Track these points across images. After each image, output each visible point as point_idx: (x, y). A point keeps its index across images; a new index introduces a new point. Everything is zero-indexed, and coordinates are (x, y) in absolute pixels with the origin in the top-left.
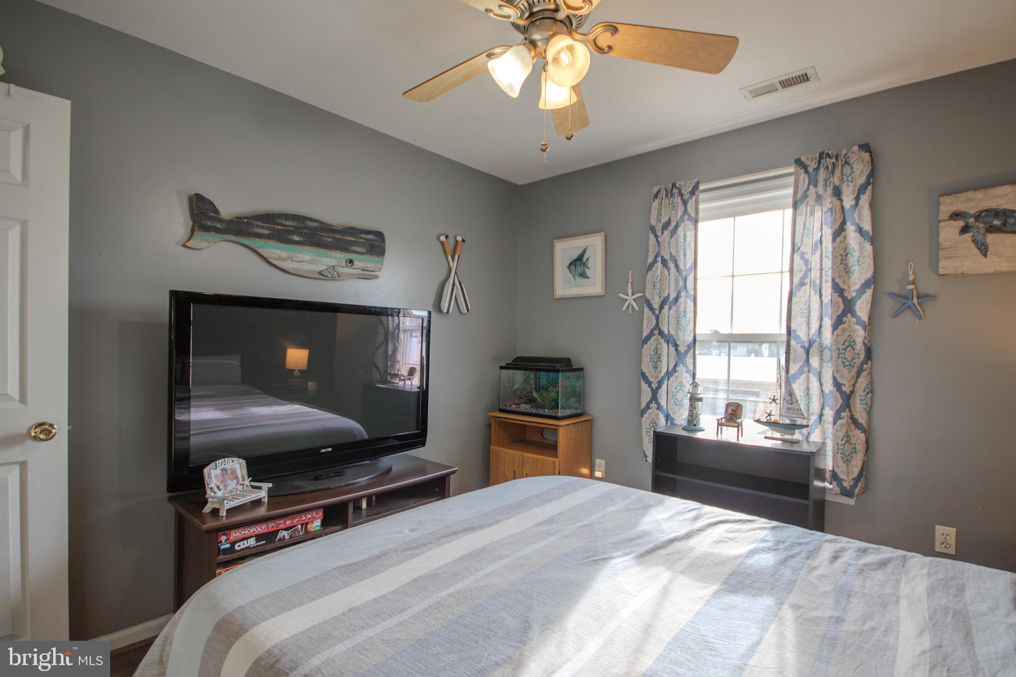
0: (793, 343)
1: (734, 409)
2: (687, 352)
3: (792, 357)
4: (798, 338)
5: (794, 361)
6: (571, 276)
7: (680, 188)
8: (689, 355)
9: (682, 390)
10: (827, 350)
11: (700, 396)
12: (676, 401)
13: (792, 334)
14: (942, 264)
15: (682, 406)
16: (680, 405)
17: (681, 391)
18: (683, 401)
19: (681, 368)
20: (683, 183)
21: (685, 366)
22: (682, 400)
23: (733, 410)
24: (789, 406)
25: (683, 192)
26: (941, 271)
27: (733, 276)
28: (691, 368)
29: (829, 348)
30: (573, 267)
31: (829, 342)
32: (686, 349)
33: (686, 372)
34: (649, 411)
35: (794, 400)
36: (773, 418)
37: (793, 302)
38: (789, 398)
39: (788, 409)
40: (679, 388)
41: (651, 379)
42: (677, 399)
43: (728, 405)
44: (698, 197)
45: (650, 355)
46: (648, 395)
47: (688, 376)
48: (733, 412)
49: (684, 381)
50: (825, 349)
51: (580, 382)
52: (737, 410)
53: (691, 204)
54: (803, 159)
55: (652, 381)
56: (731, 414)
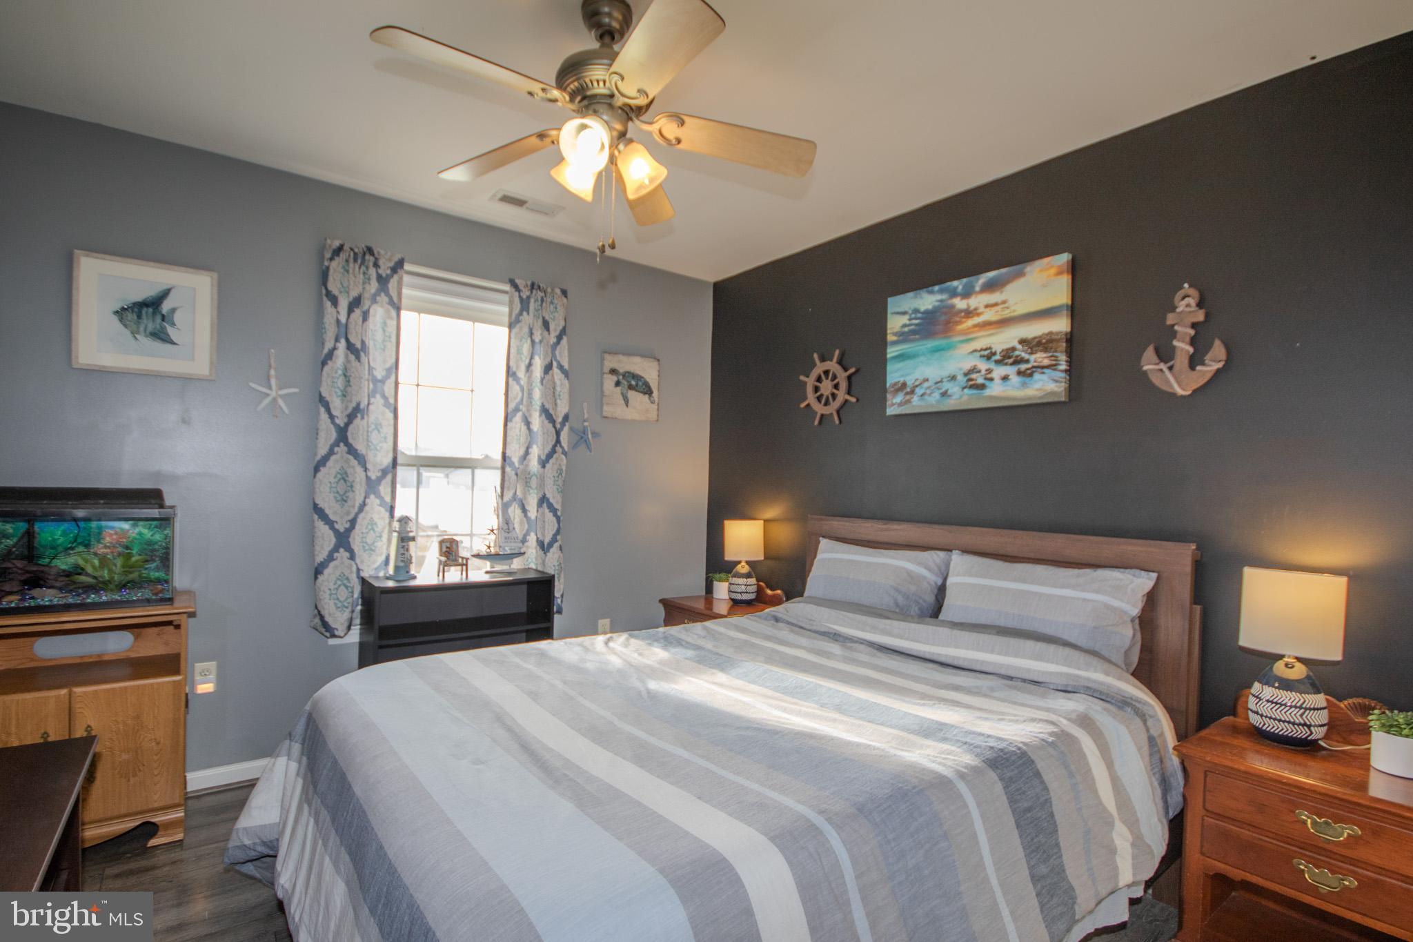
0: (508, 469)
1: (449, 546)
2: (379, 480)
3: (507, 484)
4: (512, 465)
5: (509, 490)
6: (127, 332)
7: (378, 257)
8: (384, 482)
9: (373, 529)
10: (534, 478)
11: (411, 534)
12: (365, 545)
13: (507, 460)
14: (605, 408)
15: (374, 551)
16: (371, 550)
17: (372, 532)
18: (376, 544)
19: (373, 501)
20: (382, 252)
21: (379, 496)
22: (373, 543)
23: (447, 547)
24: (507, 535)
25: (381, 262)
26: (605, 414)
27: (418, 385)
28: (388, 499)
29: (536, 476)
30: (131, 316)
31: (536, 469)
32: (379, 474)
33: (381, 505)
34: (332, 564)
35: (511, 528)
36: (493, 550)
37: (508, 427)
38: (506, 527)
39: (506, 538)
40: (370, 527)
41: (332, 517)
42: (366, 543)
43: (441, 543)
44: (401, 279)
45: (330, 483)
46: (330, 540)
47: (382, 510)
48: (448, 550)
49: (376, 517)
50: (532, 476)
51: (166, 532)
52: (452, 546)
53: (392, 284)
54: (518, 281)
55: (334, 520)
56: (446, 551)
